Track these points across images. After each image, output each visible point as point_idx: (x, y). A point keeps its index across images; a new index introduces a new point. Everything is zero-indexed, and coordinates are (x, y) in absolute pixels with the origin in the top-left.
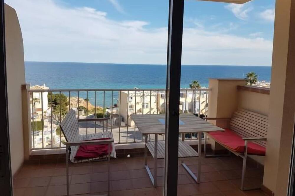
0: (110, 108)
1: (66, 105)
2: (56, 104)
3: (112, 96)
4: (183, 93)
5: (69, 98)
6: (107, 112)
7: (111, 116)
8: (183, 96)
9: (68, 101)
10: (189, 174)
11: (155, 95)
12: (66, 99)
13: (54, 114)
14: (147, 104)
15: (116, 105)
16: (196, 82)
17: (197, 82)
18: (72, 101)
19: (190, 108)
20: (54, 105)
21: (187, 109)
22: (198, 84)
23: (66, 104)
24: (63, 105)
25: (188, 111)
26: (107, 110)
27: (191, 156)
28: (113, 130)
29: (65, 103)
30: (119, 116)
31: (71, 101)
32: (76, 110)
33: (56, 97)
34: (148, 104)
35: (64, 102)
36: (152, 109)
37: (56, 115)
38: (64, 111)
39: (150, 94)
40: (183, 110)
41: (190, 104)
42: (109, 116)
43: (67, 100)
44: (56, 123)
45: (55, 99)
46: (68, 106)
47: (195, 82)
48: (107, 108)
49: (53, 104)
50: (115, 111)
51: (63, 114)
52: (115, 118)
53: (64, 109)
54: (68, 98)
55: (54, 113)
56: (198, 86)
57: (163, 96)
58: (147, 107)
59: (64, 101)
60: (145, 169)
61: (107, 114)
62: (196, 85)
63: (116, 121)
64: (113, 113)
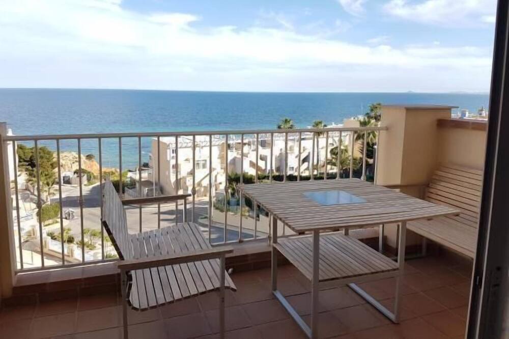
0: (136, 171)
1: (53, 168)
2: (33, 165)
3: (140, 148)
4: (265, 140)
5: (58, 155)
6: (131, 178)
7: (137, 185)
8: (266, 145)
9: (55, 160)
10: (368, 302)
11: (218, 145)
12: (52, 156)
13: (31, 184)
14: (204, 162)
15: (146, 165)
16: (288, 120)
17: (290, 120)
18: (63, 160)
19: (277, 166)
20: (30, 168)
21: (274, 168)
22: (291, 124)
23: (52, 165)
24: (46, 167)
25: (274, 171)
26: (130, 174)
27: (384, 269)
28: (142, 209)
29: (50, 163)
30: (153, 184)
31: (61, 161)
32: (71, 176)
33: (32, 152)
34: (206, 161)
35: (48, 162)
36: (214, 169)
37: (34, 186)
38: (49, 178)
39: (209, 144)
40: (266, 169)
41: (279, 158)
42: (135, 185)
43: (54, 158)
44: (34, 201)
45: (31, 157)
46: (56, 170)
47: (286, 121)
48: (130, 171)
49: (29, 165)
50: (145, 175)
51: (48, 184)
52: (147, 189)
53: (50, 176)
54: (55, 155)
55: (31, 182)
56: (291, 127)
57: (231, 146)
58: (204, 166)
59: (49, 159)
60: (275, 298)
61: (131, 181)
62: (288, 125)
63: (148, 193)
64: (142, 180)
